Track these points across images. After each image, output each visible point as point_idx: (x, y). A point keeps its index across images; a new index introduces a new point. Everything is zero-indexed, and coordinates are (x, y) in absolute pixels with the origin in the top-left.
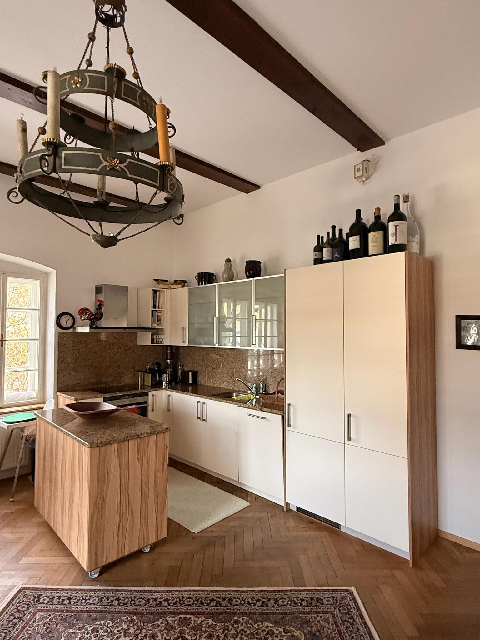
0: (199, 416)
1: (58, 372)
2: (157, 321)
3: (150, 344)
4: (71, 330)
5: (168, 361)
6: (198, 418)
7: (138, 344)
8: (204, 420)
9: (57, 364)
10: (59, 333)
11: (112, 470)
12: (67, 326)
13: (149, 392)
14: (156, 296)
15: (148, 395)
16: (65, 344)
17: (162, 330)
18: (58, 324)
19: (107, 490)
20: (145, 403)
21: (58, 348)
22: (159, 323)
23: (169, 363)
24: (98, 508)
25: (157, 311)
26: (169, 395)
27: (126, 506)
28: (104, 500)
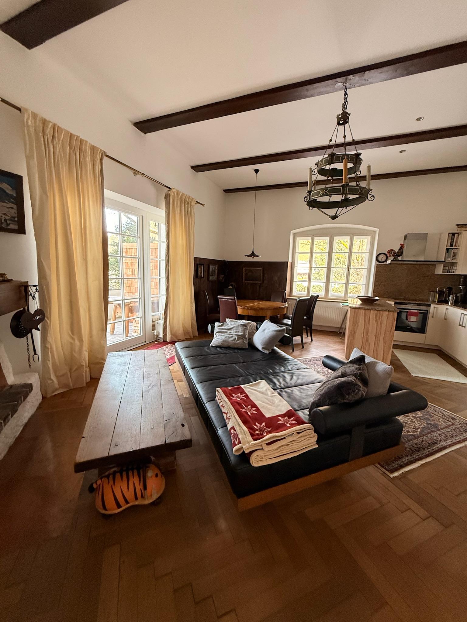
0: (461, 324)
1: (374, 286)
2: (452, 256)
3: (441, 273)
4: (385, 263)
5: (460, 287)
6: (461, 325)
7: (435, 273)
8: (464, 327)
9: (374, 282)
10: (377, 265)
11: (361, 321)
12: (382, 261)
13: (431, 305)
14: (454, 237)
15: (430, 306)
16: (380, 271)
17: (456, 263)
18: (377, 260)
19: (357, 329)
20: (427, 311)
21: (376, 273)
22: (454, 258)
23: (461, 288)
24: (352, 335)
25: (453, 249)
26: (447, 309)
27: (366, 340)
28: (355, 333)
